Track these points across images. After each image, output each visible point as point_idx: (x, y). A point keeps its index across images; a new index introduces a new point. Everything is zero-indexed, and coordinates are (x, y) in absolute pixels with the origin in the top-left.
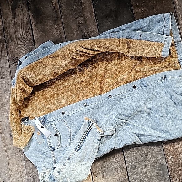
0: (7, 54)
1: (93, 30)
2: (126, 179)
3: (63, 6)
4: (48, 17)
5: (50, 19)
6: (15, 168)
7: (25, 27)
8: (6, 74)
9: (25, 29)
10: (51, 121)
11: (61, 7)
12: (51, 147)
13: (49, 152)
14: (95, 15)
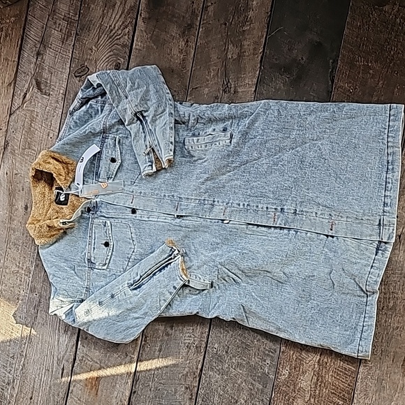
0: (73, 52)
1: (247, 82)
2: (197, 372)
3: (211, 9)
4: (174, 16)
5: (176, 22)
6: (14, 268)
7: (123, 16)
8: (56, 89)
9: (122, 19)
10: (106, 216)
11: (205, 8)
12: (89, 260)
13: (83, 268)
14: (263, 54)
